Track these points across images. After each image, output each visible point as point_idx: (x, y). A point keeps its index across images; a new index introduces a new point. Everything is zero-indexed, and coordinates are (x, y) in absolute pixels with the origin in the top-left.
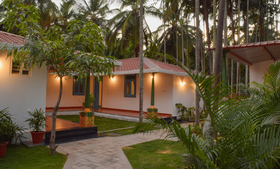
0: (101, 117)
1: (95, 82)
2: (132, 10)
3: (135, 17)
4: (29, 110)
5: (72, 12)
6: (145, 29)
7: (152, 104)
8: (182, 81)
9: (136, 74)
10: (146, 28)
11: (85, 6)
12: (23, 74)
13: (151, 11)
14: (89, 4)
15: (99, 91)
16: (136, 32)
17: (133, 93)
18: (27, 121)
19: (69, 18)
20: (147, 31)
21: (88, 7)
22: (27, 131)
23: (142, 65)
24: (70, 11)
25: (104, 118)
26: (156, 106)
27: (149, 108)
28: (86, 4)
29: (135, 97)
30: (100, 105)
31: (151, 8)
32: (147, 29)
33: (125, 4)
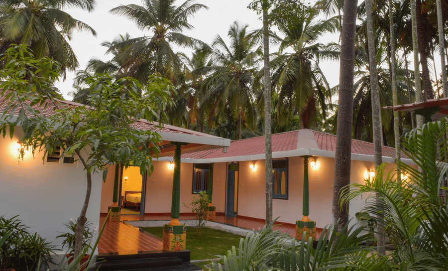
0: (228, 231)
1: (229, 172)
2: (295, 52)
3: (300, 63)
4: (71, 220)
5: (210, 64)
6: (319, 81)
7: (306, 212)
8: (369, 170)
9: (287, 158)
10: (321, 79)
11: (226, 53)
12: (64, 162)
13: (332, 50)
14: (232, 50)
15: (234, 188)
16: (301, 87)
17: (283, 192)
18: (62, 236)
19: (205, 73)
20: (322, 84)
21: (231, 55)
22: (58, 253)
23: (269, 145)
24: (207, 63)
25: (232, 233)
26: (311, 217)
27: (300, 219)
28: (228, 50)
29: (287, 199)
30: (235, 211)
31: (330, 47)
32: (323, 81)
33: (285, 44)
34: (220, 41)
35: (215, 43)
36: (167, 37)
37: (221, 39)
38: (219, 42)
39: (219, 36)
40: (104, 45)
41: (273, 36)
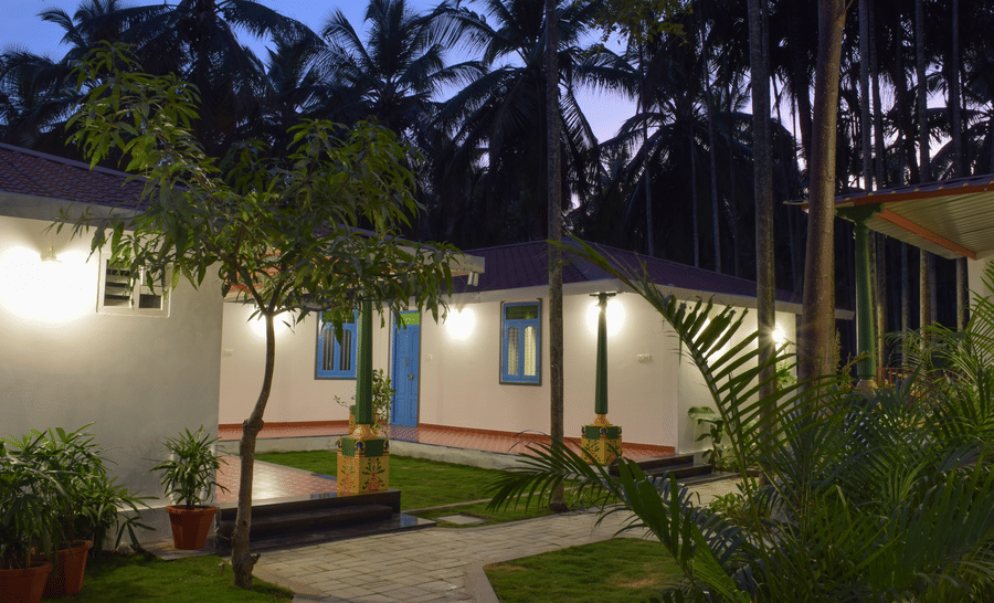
2: (524, 65)
3: (535, 90)
5: (311, 79)
6: (575, 132)
7: (602, 408)
9: (540, 299)
10: (579, 127)
11: (358, 56)
12: (140, 307)
13: (598, 64)
14: (370, 50)
17: (530, 370)
18: (157, 468)
19: (300, 102)
20: (581, 139)
21: (368, 59)
22: (155, 505)
24: (304, 76)
26: (613, 418)
27: (590, 423)
28: (361, 49)
29: (539, 385)
31: (594, 56)
32: (583, 133)
33: (499, 43)
34: (342, 26)
35: (329, 31)
36: (220, 10)
37: (346, 21)
38: (340, 28)
39: (340, 14)
40: (47, 18)
41: (478, 26)
